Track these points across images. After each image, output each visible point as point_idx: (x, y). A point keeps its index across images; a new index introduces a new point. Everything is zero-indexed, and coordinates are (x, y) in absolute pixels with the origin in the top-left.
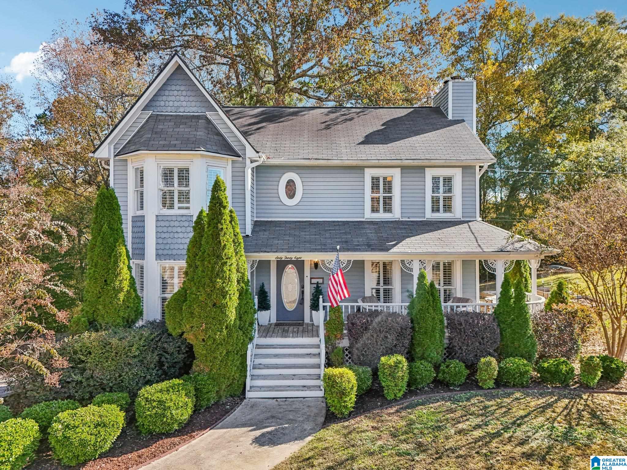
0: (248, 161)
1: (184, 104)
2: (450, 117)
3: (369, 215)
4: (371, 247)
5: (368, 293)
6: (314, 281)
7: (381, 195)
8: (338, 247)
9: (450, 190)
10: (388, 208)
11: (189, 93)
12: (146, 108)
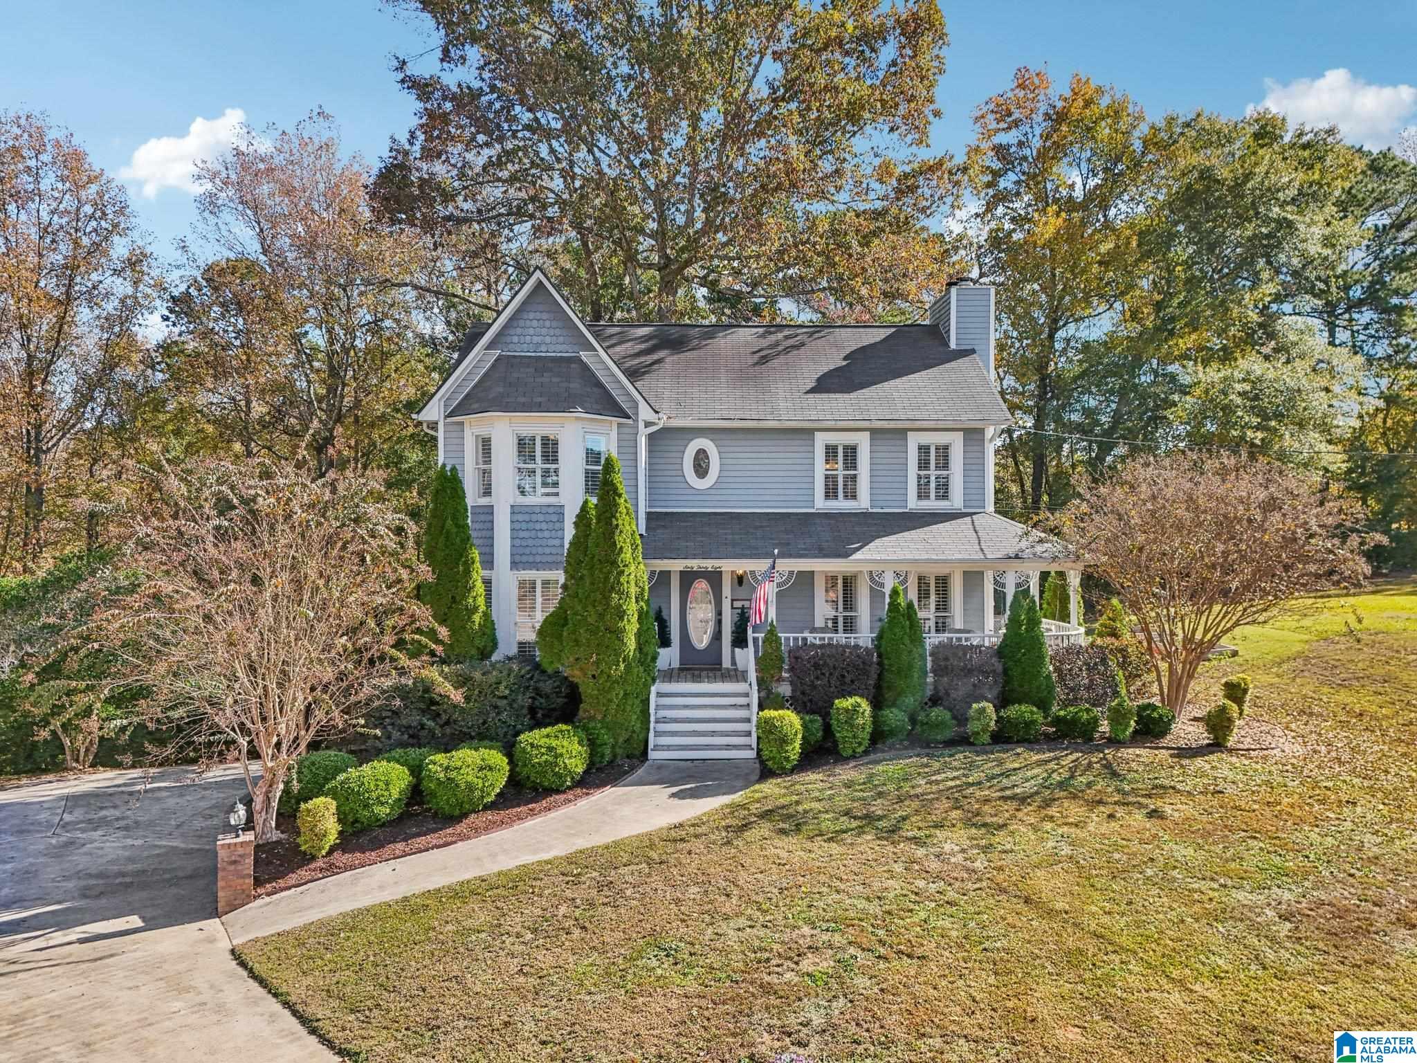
0: (641, 425)
1: (548, 339)
2: (953, 345)
3: (821, 504)
4: (823, 553)
5: (819, 623)
6: (738, 604)
7: (841, 473)
8: (776, 551)
9: (946, 466)
10: (852, 495)
11: (555, 324)
12: (491, 346)
